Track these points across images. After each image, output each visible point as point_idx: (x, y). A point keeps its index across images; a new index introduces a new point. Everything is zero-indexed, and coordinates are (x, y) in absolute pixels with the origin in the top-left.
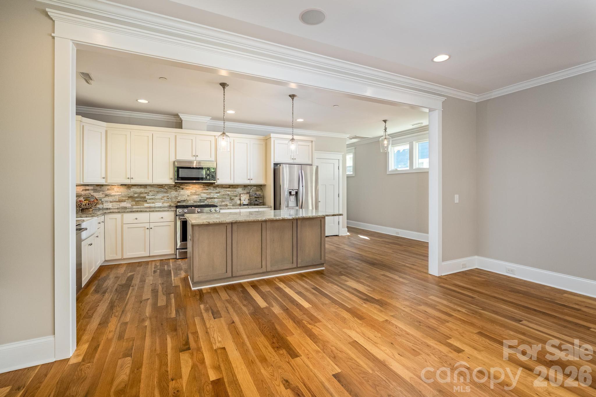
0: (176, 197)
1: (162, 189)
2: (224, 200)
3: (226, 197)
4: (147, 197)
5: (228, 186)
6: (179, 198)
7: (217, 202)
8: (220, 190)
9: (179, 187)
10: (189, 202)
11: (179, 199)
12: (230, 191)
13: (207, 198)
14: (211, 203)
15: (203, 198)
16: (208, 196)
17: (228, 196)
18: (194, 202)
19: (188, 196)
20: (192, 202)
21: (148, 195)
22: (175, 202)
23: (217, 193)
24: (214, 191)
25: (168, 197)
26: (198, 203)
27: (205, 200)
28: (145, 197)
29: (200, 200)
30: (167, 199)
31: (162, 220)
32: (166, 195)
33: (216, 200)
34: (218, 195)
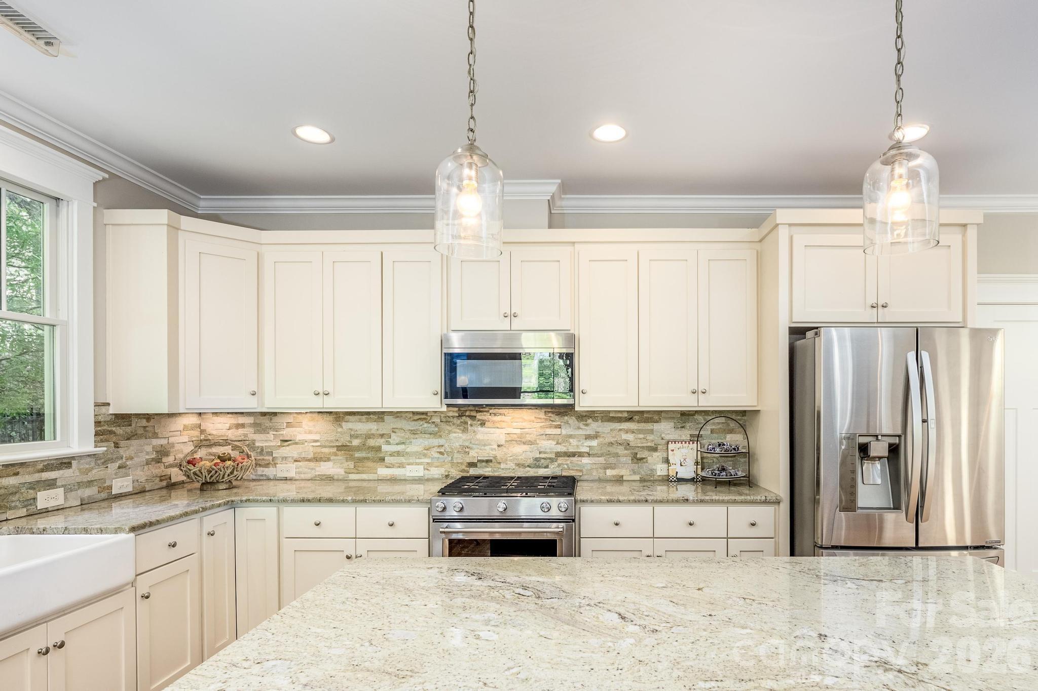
0: (465, 450)
1: (426, 425)
2: (612, 460)
3: (620, 450)
4: (385, 448)
5: (626, 415)
6: (473, 453)
7: (589, 467)
8: (600, 430)
9: (473, 418)
10: (503, 466)
11: (475, 455)
12: (633, 432)
13: (558, 455)
14: (569, 469)
15: (545, 453)
16: (561, 448)
17: (626, 449)
18: (518, 465)
19: (499, 446)
20: (511, 465)
21: (388, 443)
22: (461, 463)
23: (588, 437)
24: (580, 432)
25: (442, 450)
26: (528, 469)
27: (552, 460)
28: (379, 449)
29: (537, 459)
30: (437, 455)
31: (391, 532)
32: (436, 442)
33: (585, 460)
34: (594, 443)
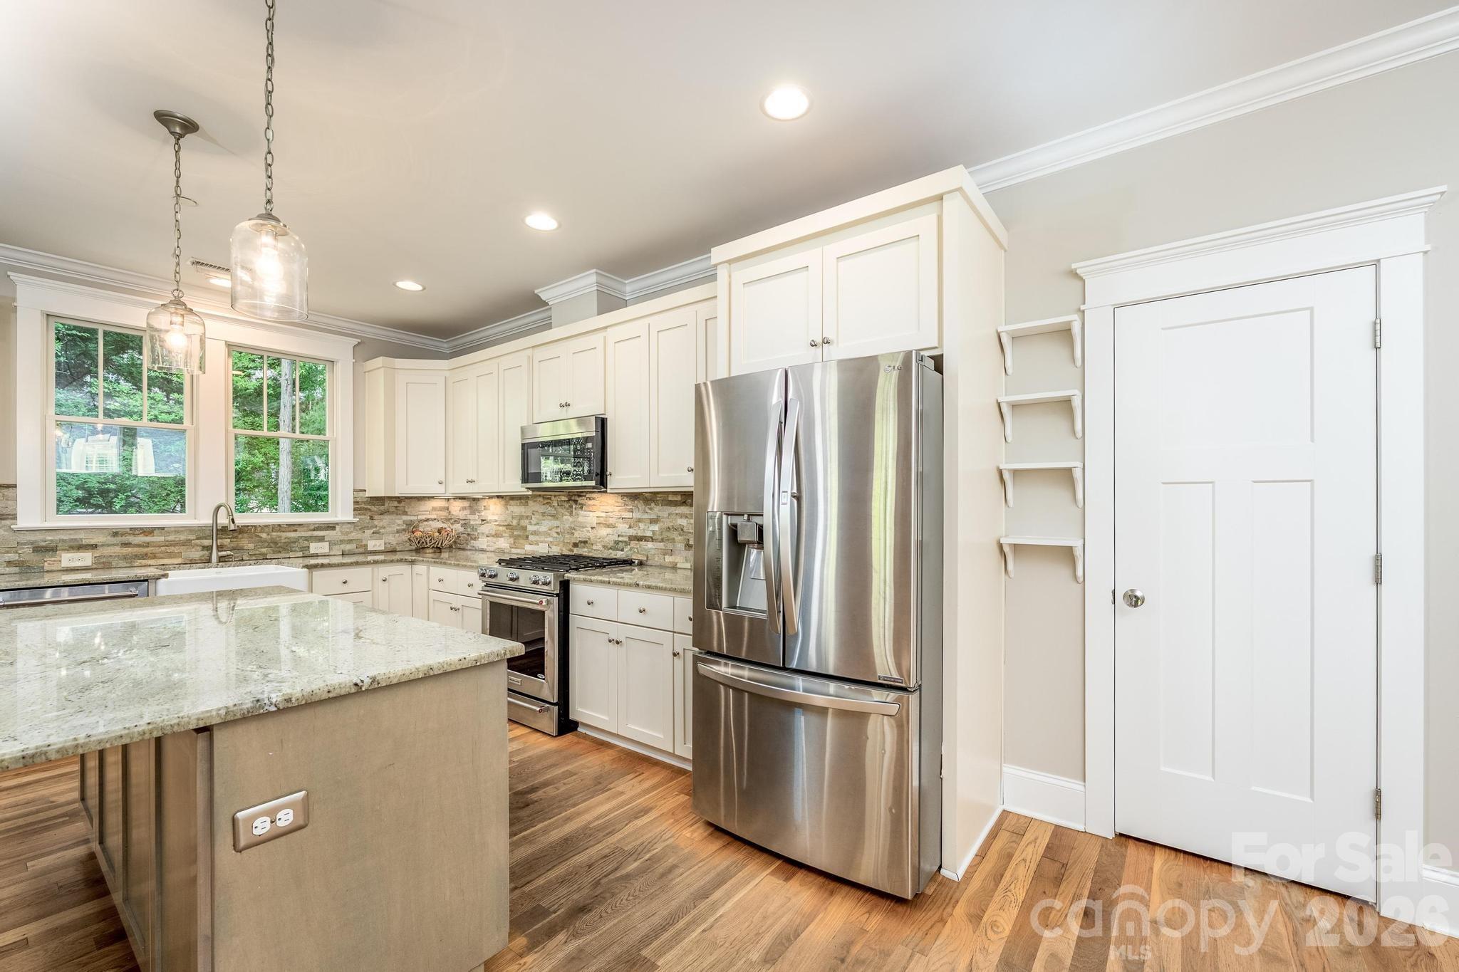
0: (572, 531)
1: (550, 508)
2: (670, 546)
3: (675, 535)
4: (530, 528)
5: (679, 498)
6: (576, 534)
7: (653, 552)
8: (660, 514)
9: (576, 502)
10: (594, 547)
11: (579, 535)
12: (686, 517)
13: (632, 538)
14: (638, 553)
15: (622, 536)
16: (632, 532)
17: (680, 535)
18: (604, 547)
19: (592, 528)
20: (599, 547)
21: (530, 524)
22: (569, 543)
23: (653, 521)
24: (646, 516)
25: (558, 531)
26: (611, 551)
27: (627, 544)
28: (525, 528)
29: (617, 542)
30: (555, 535)
32: (556, 523)
33: (650, 545)
34: (656, 528)
